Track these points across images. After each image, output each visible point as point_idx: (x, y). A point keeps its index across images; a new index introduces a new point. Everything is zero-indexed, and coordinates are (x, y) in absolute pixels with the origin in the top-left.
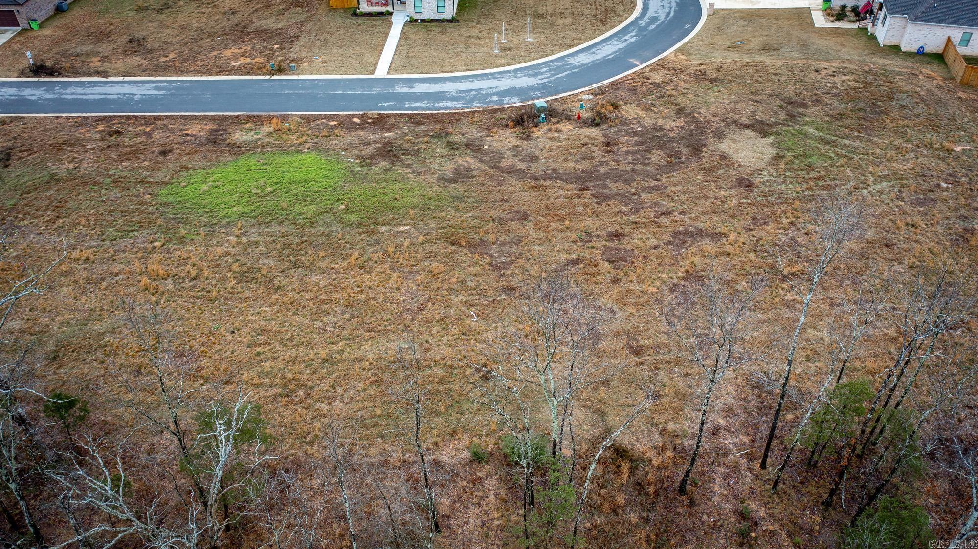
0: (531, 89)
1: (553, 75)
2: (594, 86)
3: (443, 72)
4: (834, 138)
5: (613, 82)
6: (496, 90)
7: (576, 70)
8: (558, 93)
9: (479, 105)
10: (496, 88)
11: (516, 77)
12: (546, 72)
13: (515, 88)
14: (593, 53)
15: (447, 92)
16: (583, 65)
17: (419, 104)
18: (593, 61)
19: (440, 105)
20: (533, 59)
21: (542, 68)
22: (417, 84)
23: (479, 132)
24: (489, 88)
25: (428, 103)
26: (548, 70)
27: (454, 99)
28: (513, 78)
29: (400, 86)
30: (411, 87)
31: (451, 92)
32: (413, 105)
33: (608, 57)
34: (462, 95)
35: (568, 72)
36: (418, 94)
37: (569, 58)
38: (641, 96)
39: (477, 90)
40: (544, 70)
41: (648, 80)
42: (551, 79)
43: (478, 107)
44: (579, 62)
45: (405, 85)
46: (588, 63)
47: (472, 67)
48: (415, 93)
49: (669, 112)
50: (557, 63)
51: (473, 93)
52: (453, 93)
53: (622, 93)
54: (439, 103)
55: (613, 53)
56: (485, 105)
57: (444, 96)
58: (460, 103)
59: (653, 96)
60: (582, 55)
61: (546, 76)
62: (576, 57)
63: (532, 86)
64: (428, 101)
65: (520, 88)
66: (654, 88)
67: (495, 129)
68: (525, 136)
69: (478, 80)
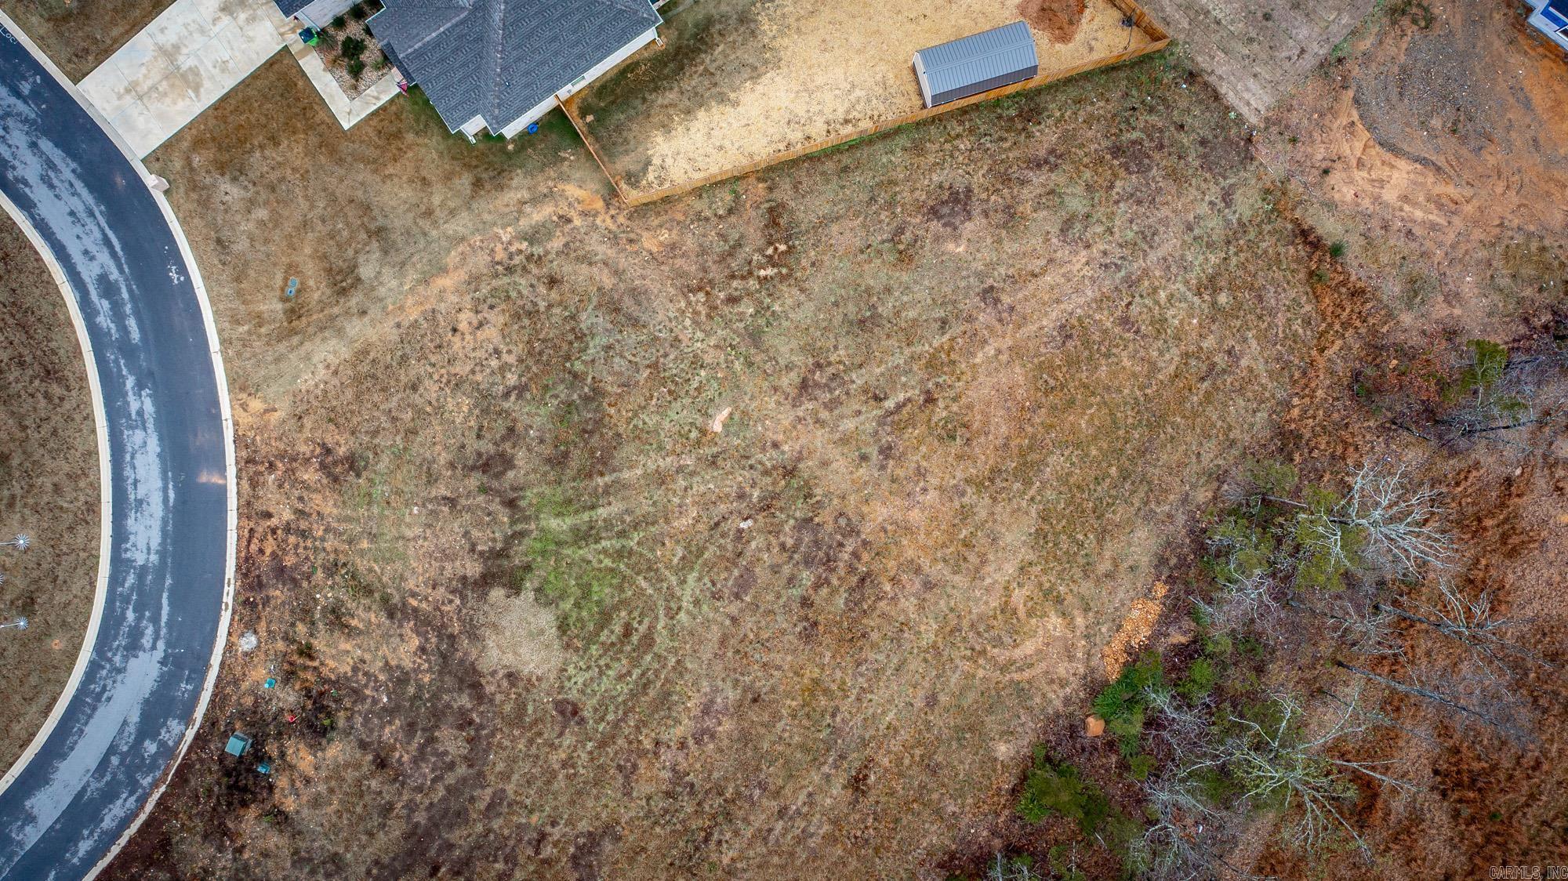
0: (167, 682)
1: (155, 620)
2: (228, 598)
3: (24, 745)
4: (586, 516)
5: (238, 568)
7: (169, 581)
8: (207, 666)
9: (149, 779)
10: (125, 723)
11: (119, 671)
12: (139, 619)
13: (147, 701)
14: (140, 502)
15: (84, 789)
16: (162, 554)
17: (84, 847)
18: (164, 533)
19: (108, 823)
20: (89, 600)
21: (123, 617)
22: (28, 804)
23: (221, 848)
24: (121, 731)
25: (91, 833)
26: (135, 611)
27: (109, 796)
28: (119, 677)
29: (14, 827)
30: (31, 819)
31: (88, 784)
32: (81, 854)
33: (172, 500)
34: (108, 777)
35: (165, 595)
36: (58, 826)
37: (127, 550)
38: (305, 584)
39: (112, 750)
40: (130, 615)
41: (274, 521)
42: (163, 632)
43: (155, 785)
44: (149, 549)
45: (18, 819)
46: (163, 543)
47: (43, 700)
48: (52, 827)
49: (378, 617)
50: (124, 580)
51: (115, 760)
52: (94, 785)
53: (278, 593)
54: (102, 820)
55: (165, 479)
56: (158, 774)
57: (91, 800)
58: (124, 796)
59: (320, 574)
60: (130, 522)
61: (149, 631)
62: (132, 537)
63: (162, 675)
64: (86, 827)
65: (152, 693)
66: (302, 545)
67: (230, 825)
68: (280, 819)
69: (86, 724)
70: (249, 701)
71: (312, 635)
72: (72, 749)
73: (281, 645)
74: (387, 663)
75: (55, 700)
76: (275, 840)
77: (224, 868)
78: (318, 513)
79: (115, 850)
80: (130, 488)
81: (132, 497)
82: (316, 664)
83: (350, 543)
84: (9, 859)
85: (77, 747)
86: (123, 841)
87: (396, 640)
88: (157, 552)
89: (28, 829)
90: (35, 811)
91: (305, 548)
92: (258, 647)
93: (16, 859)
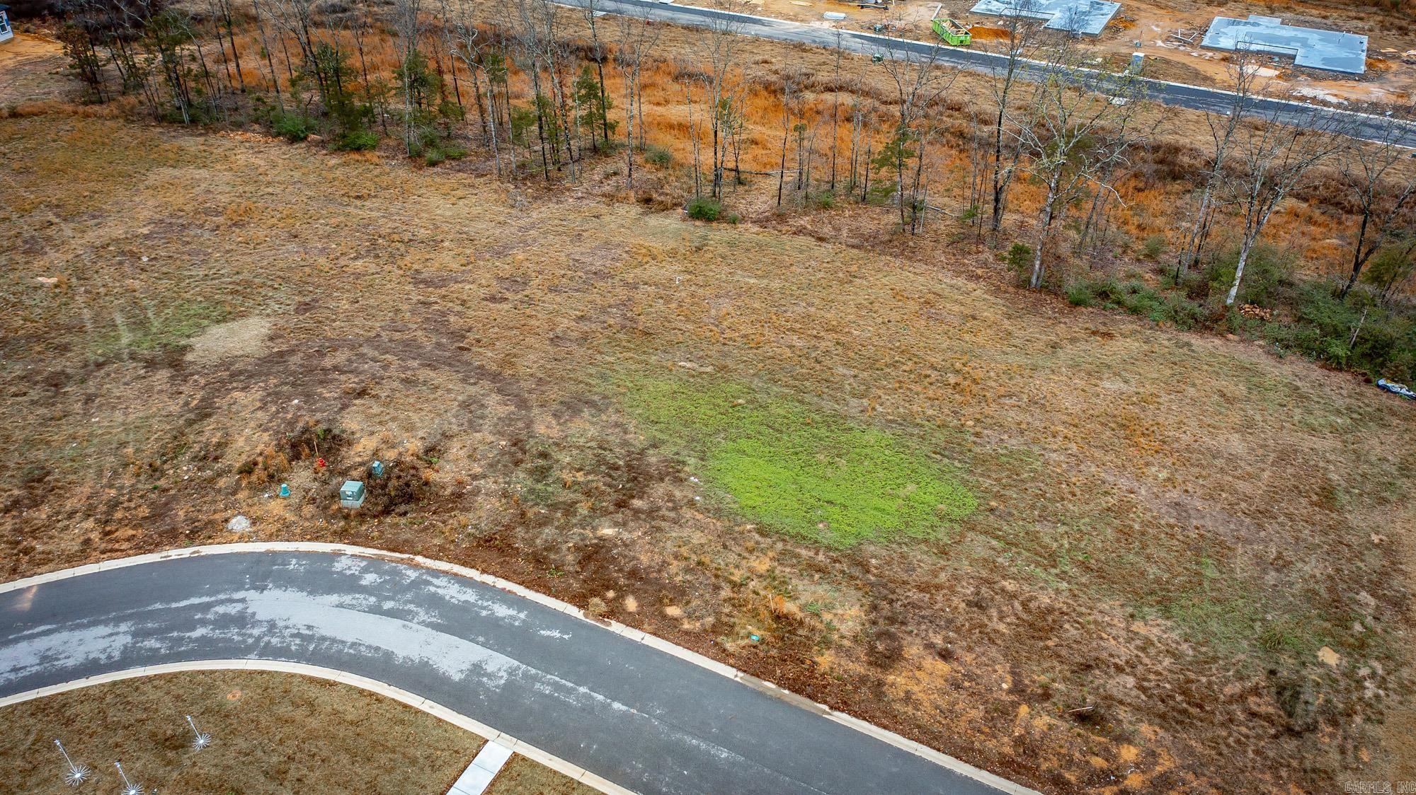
0: (287, 581)
1: (206, 607)
2: (186, 552)
3: (379, 699)
5: (150, 551)
6: (347, 599)
7: (158, 606)
10: (341, 606)
12: (203, 623)
13: (310, 593)
17: (502, 611)
18: (95, 624)
19: (470, 596)
22: (457, 677)
23: (476, 492)
24: (352, 607)
25: (484, 608)
26: (194, 629)
27: (435, 602)
28: (281, 624)
29: (492, 684)
30: (477, 669)
31: (423, 623)
32: (512, 612)
33: (49, 627)
34: (412, 607)
35: (174, 605)
36: (481, 639)
37: (109, 657)
38: (172, 492)
39: (376, 610)
40: (199, 632)
41: (95, 536)
42: (222, 596)
43: (417, 567)
44: (111, 635)
45: (480, 684)
46: (106, 623)
47: (313, 692)
48: (483, 645)
49: (209, 425)
50: (151, 649)
51: (388, 605)
52: (423, 616)
53: (181, 513)
54: (466, 602)
55: (16, 641)
56: (401, 567)
57: (441, 616)
58: (432, 589)
59: (162, 483)
60: (70, 663)
61: (221, 609)
62: (91, 656)
63: (279, 587)
64: (477, 614)
65: (302, 590)
66: (126, 505)
67: (448, 491)
68: (432, 452)
69: (343, 642)
70: (309, 510)
71: (230, 471)
72: (377, 649)
73: (241, 495)
74: (260, 408)
75: (312, 680)
76: (455, 449)
77: (495, 482)
78: (88, 498)
79: (501, 583)
80: (21, 674)
81: (34, 669)
82: (260, 459)
83: (127, 465)
84: (535, 678)
85: (375, 645)
86: (489, 579)
87: (234, 408)
88: (116, 625)
89: (490, 668)
90: (466, 666)
91: (130, 500)
92: (243, 514)
93: (533, 671)
